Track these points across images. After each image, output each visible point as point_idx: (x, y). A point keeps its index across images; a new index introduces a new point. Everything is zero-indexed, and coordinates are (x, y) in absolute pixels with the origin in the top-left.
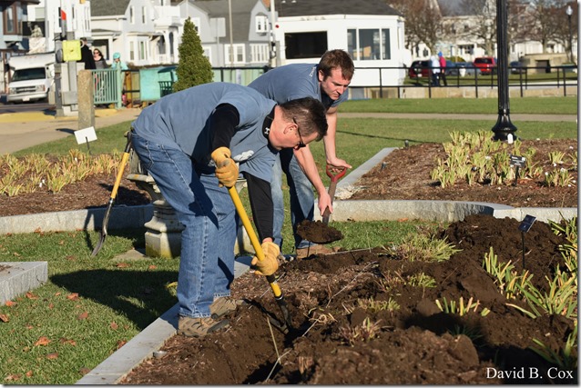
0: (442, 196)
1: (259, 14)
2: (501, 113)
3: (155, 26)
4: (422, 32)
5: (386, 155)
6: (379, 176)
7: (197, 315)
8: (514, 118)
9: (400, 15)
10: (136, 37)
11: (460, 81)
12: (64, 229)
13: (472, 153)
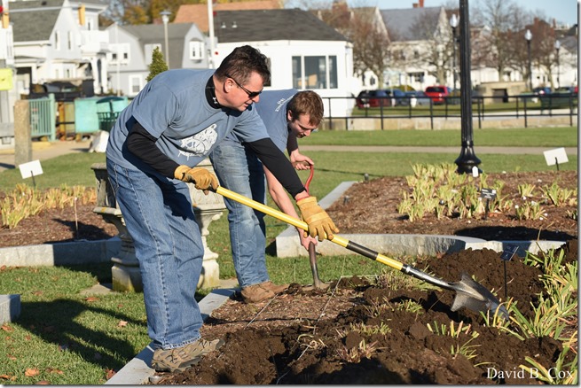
0: (410, 230)
1: (194, 40)
2: (464, 145)
3: (82, 52)
4: (369, 59)
5: (346, 190)
6: (343, 210)
7: (167, 347)
8: (478, 151)
9: (348, 41)
10: (62, 65)
11: (413, 112)
12: (23, 264)
13: (437, 187)
